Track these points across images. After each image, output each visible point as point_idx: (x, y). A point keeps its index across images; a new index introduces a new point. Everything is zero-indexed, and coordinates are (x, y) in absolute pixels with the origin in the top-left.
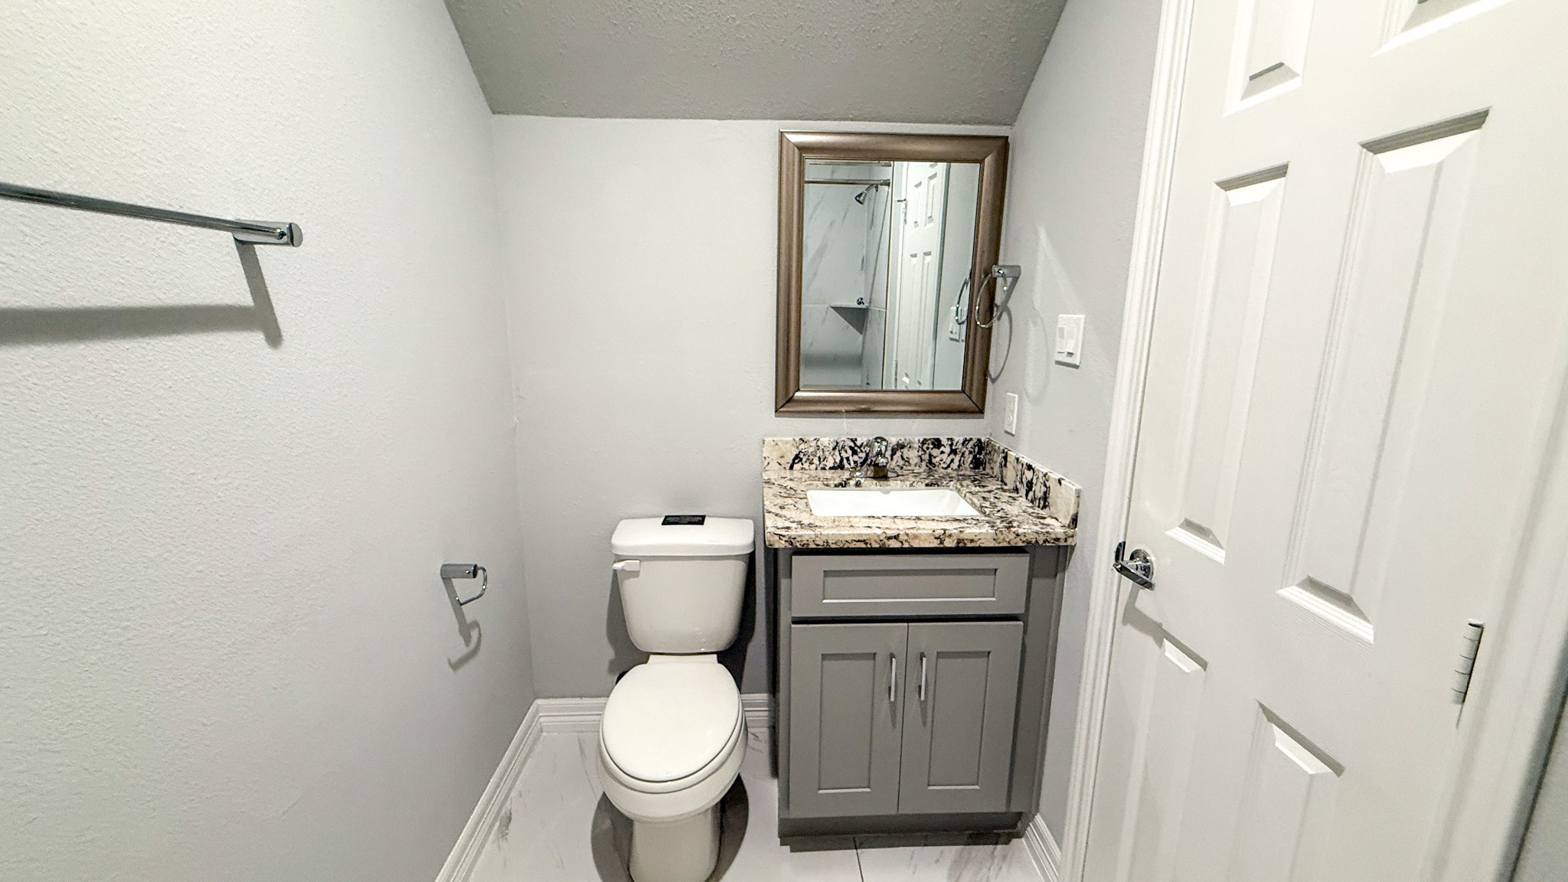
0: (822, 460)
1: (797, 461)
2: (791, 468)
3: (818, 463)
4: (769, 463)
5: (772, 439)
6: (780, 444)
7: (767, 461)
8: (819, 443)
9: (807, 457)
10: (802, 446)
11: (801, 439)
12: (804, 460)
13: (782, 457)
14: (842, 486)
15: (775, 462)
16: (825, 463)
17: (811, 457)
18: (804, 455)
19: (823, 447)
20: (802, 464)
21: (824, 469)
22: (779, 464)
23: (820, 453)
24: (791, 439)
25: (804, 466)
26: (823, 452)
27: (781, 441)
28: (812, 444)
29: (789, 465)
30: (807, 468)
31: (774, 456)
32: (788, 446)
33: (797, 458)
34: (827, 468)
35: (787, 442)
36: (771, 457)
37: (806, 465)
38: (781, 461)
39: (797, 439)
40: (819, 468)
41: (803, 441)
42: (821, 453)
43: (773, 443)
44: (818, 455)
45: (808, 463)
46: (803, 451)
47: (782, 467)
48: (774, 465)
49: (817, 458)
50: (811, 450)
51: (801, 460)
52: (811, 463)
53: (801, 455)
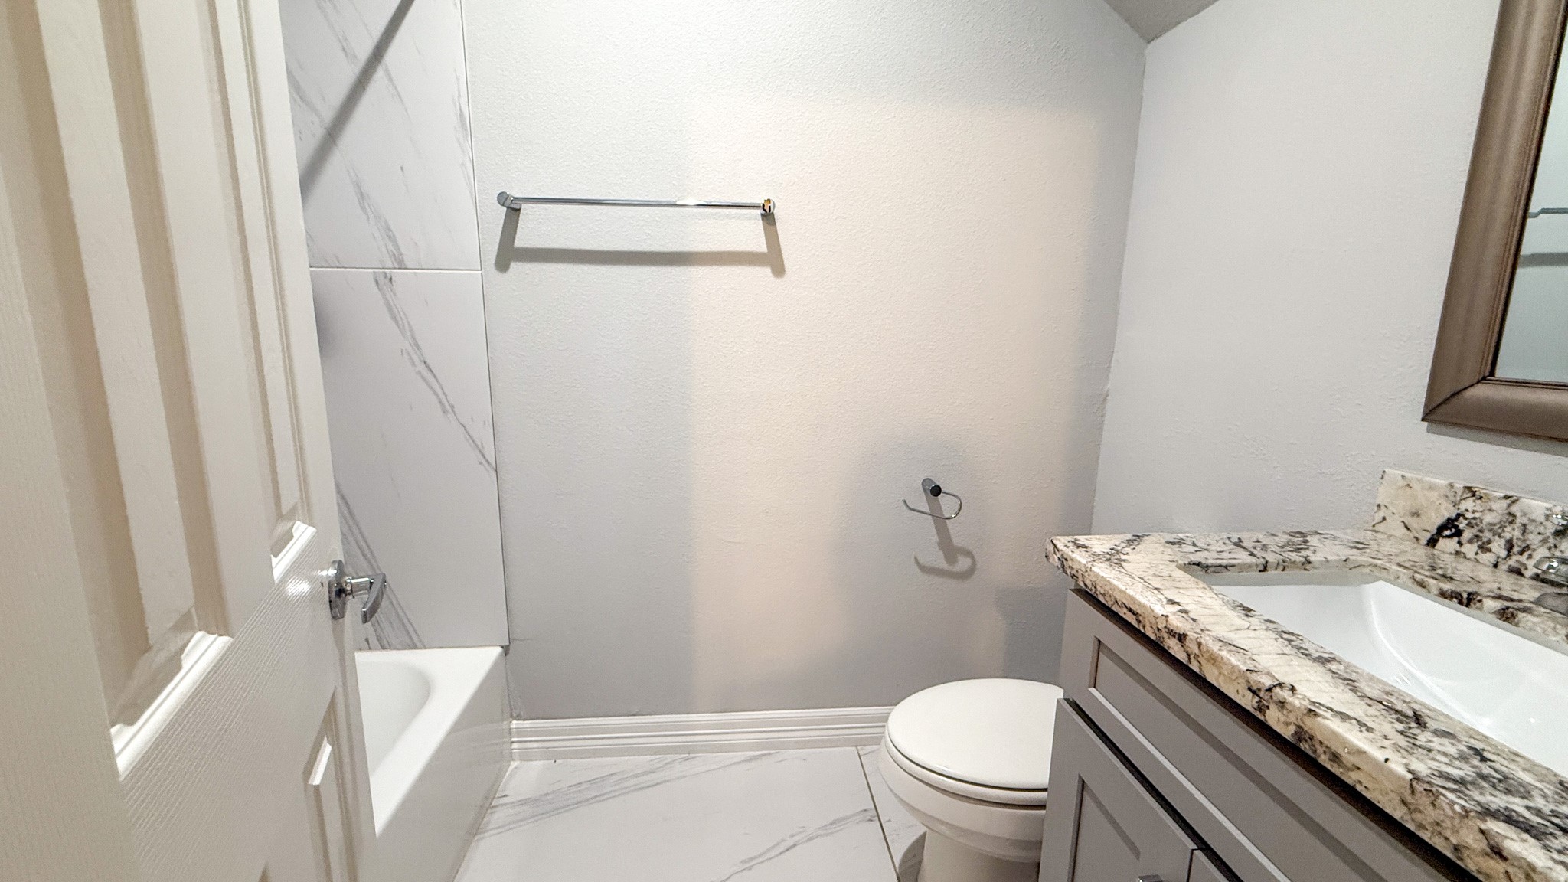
0: (1516, 549)
1: (1448, 533)
2: (1432, 542)
3: (1503, 553)
4: (1384, 519)
5: (1400, 472)
6: (1416, 487)
7: (1381, 514)
8: (1514, 509)
9: (1475, 531)
10: (1469, 504)
11: (1469, 488)
12: (1467, 534)
13: (1416, 514)
14: (1460, 602)
15: (1398, 519)
16: (1523, 559)
17: (1487, 535)
18: (1469, 525)
19: (1525, 521)
20: (1460, 544)
21: (1517, 572)
22: (1407, 527)
23: (1513, 533)
24: (1443, 482)
25: (1463, 549)
26: (1524, 532)
27: (1421, 481)
28: (1494, 507)
29: (1428, 536)
30: (1471, 555)
31: (1400, 507)
32: (1435, 494)
33: (1450, 527)
34: (1528, 573)
35: (1431, 488)
36: (1392, 509)
37: (1470, 549)
38: (1412, 522)
39: (1459, 486)
40: (1503, 567)
41: (1474, 494)
42: (1517, 533)
43: (1401, 483)
44: (1507, 536)
45: (1474, 547)
46: (1469, 515)
47: (1412, 536)
48: (1394, 527)
49: (1502, 542)
50: (1489, 518)
51: (1459, 533)
52: (1484, 548)
53: (1462, 524)
